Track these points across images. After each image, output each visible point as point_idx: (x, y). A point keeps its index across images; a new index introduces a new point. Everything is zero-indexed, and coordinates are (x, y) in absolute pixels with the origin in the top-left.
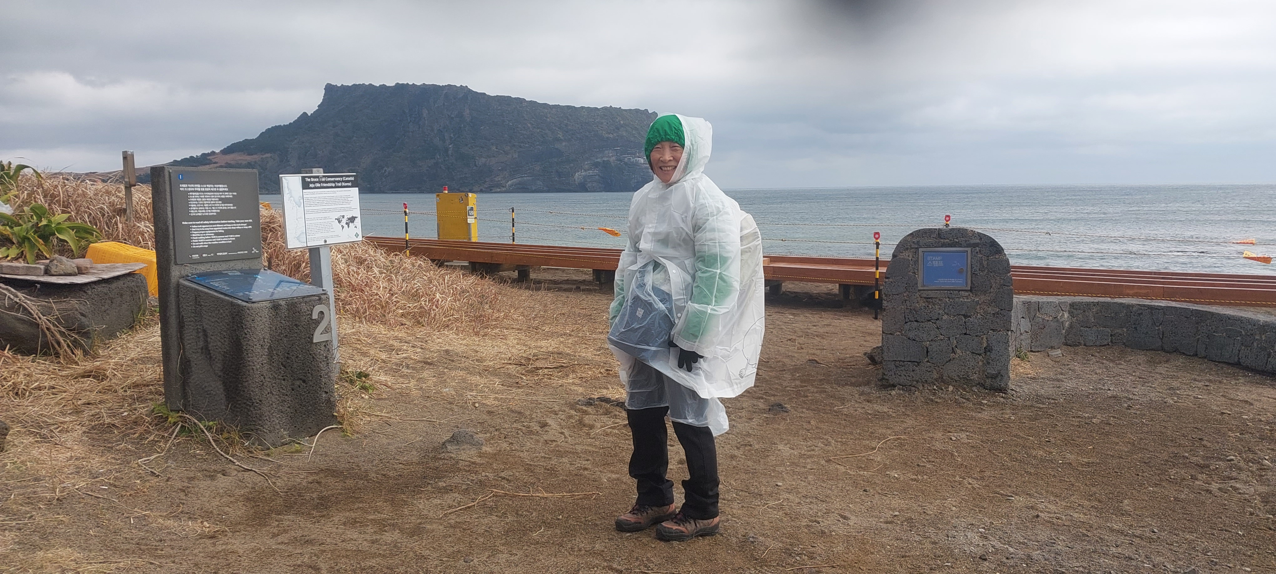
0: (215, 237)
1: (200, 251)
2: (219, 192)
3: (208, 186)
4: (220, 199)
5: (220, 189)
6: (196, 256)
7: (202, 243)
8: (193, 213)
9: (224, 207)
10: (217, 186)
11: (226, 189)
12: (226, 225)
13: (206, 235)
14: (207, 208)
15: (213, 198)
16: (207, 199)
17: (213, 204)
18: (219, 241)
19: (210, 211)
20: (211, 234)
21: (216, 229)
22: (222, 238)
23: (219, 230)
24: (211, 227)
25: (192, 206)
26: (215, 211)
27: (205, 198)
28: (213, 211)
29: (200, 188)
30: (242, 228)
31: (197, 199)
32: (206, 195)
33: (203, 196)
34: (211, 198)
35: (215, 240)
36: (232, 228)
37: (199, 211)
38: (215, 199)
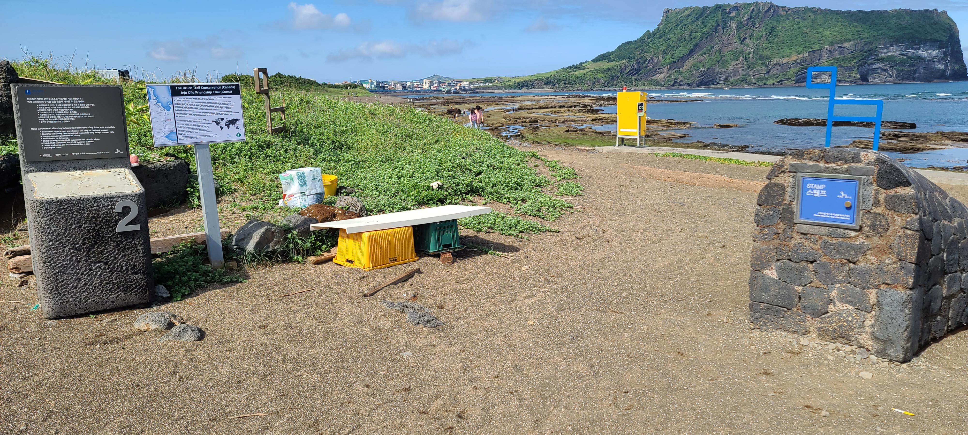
0: (70, 140)
2: (73, 103)
3: (59, 99)
4: (74, 110)
5: (74, 102)
6: (48, 156)
7: (55, 145)
8: (43, 121)
9: (80, 116)
10: (71, 99)
11: (81, 101)
12: (83, 131)
13: (60, 138)
14: (60, 117)
15: (66, 108)
16: (59, 110)
17: (66, 113)
18: (75, 143)
19: (63, 119)
20: (65, 138)
21: (71, 134)
22: (78, 141)
23: (75, 134)
24: (64, 132)
25: (42, 115)
26: (69, 119)
27: (56, 109)
28: (67, 119)
29: (51, 100)
30: (103, 133)
31: (48, 110)
32: (58, 106)
33: (55, 107)
34: (64, 109)
35: (70, 142)
36: (90, 133)
37: (50, 119)
38: (69, 110)
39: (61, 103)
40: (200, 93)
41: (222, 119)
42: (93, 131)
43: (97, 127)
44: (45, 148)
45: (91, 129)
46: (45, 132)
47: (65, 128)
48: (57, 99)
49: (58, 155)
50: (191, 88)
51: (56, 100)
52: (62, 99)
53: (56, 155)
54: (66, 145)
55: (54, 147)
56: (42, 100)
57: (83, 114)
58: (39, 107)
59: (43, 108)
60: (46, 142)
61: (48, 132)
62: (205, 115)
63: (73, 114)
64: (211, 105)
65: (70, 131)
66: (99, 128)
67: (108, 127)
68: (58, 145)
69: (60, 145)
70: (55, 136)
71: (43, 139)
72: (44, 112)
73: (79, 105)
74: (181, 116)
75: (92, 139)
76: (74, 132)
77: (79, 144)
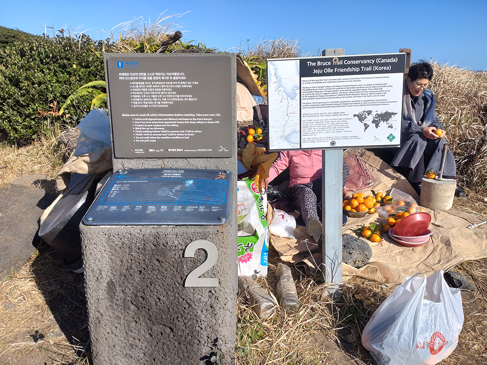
0: (166, 131)
1: (146, 146)
2: (173, 80)
3: (157, 74)
4: (174, 89)
5: (174, 78)
6: (139, 151)
7: (148, 138)
8: (136, 104)
9: (179, 98)
10: (170, 74)
11: (182, 78)
12: (182, 119)
13: (154, 128)
14: (156, 99)
15: (164, 88)
16: (156, 89)
17: (164, 94)
18: (172, 136)
19: (159, 103)
20: (160, 129)
21: (168, 123)
22: (175, 133)
23: (172, 124)
24: (160, 121)
25: (136, 96)
26: (166, 102)
27: (152, 88)
28: (164, 103)
29: (147, 76)
30: (206, 122)
31: (142, 89)
32: (154, 84)
33: (151, 86)
34: (161, 88)
35: (166, 135)
36: (191, 122)
37: (144, 103)
38: (167, 89)
39: (159, 81)
40: (342, 70)
41: (369, 113)
42: (194, 119)
43: (199, 115)
44: (137, 141)
45: (192, 117)
46: (138, 119)
47: (161, 115)
48: (153, 74)
49: (152, 150)
50: (329, 63)
51: (153, 76)
52: (159, 74)
53: (150, 150)
54: (162, 138)
55: (147, 139)
56: (136, 76)
57: (183, 96)
58: (132, 85)
59: (137, 86)
60: (138, 133)
61: (141, 119)
62: (343, 105)
63: (172, 96)
64: (356, 89)
65: (167, 119)
66: (201, 115)
67: (212, 115)
68: (152, 138)
69: (154, 138)
70: (149, 126)
71: (136, 128)
72: (138, 93)
73: (179, 83)
74: (309, 106)
75: (193, 132)
76: (172, 121)
77: (176, 138)
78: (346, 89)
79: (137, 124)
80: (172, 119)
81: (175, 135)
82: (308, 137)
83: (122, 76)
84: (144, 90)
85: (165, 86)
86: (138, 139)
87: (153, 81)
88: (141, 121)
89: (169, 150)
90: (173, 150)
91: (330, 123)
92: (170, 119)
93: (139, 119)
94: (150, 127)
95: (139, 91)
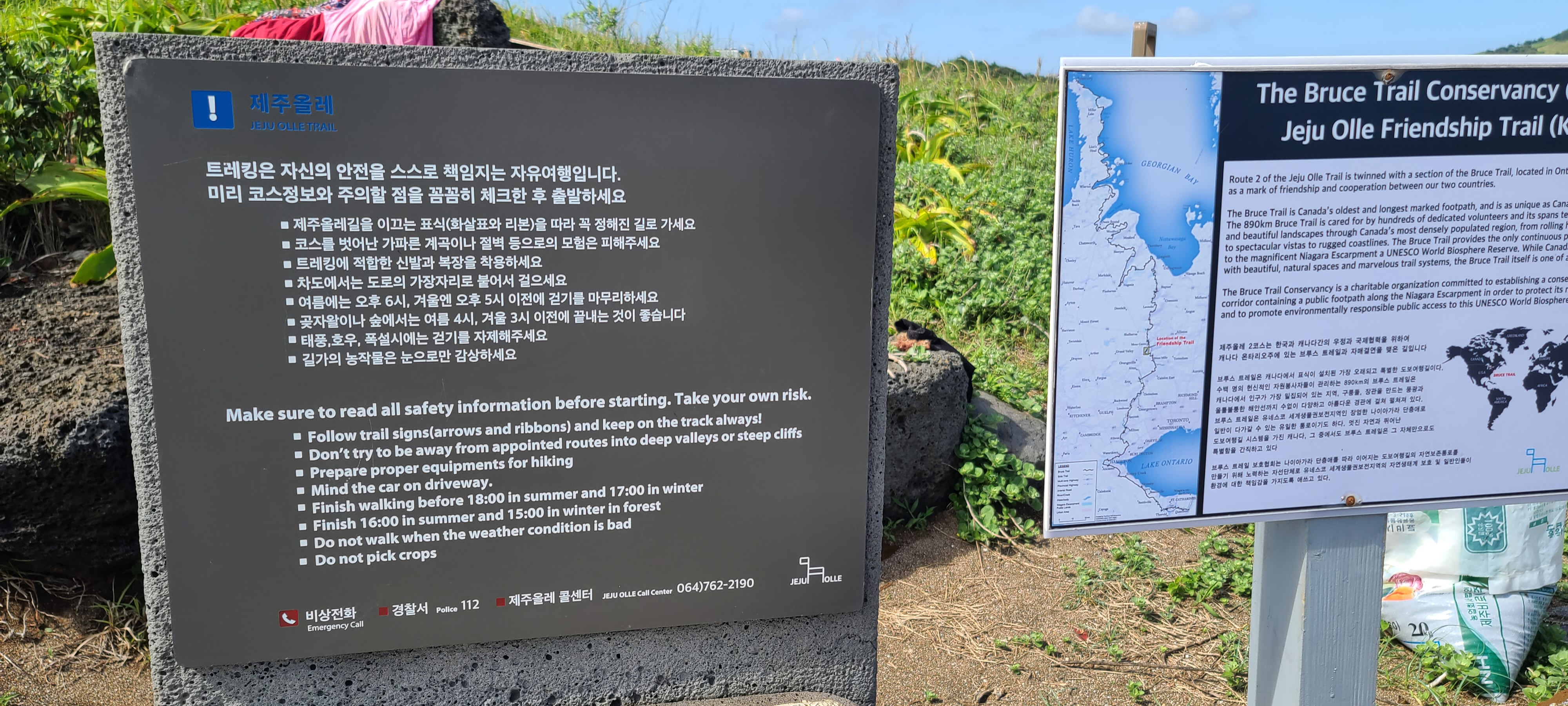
2: (549, 210)
3: (451, 170)
4: (554, 261)
5: (559, 196)
6: (334, 620)
7: (392, 538)
8: (316, 347)
9: (586, 308)
10: (534, 173)
11: (605, 196)
12: (595, 426)
13: (431, 485)
14: (444, 319)
15: (495, 252)
16: (444, 262)
17: (493, 290)
18: (536, 522)
19: (464, 337)
20: (466, 484)
21: (513, 448)
22: (555, 504)
23: (538, 454)
24: (466, 440)
25: (319, 302)
26: (506, 336)
27: (424, 251)
28: (494, 336)
29: (388, 183)
30: (727, 437)
31: (359, 262)
32: (437, 233)
33: (415, 242)
34: (478, 253)
35: (500, 516)
36: (646, 440)
37: (371, 339)
38: (511, 261)
39: (463, 210)
40: (1412, 130)
41: (1517, 338)
42: (663, 422)
43: (693, 399)
44: (321, 560)
45: (653, 412)
46: (330, 436)
47: (476, 406)
48: (430, 171)
49: (410, 610)
50: (1359, 95)
51: (425, 186)
52: (468, 173)
53: (398, 610)
54: (474, 535)
55: (383, 548)
56: (319, 182)
57: (606, 297)
58: (293, 234)
59: (328, 244)
60: (330, 517)
61: (351, 437)
62: (1404, 301)
63: (540, 298)
64: (1467, 223)
65: (507, 430)
66: (705, 399)
67: (764, 397)
68: (416, 536)
69: (427, 538)
70: (398, 471)
71: (315, 490)
72: (332, 282)
73: (585, 224)
74: (1254, 308)
75: (653, 490)
76: (535, 437)
77: (559, 528)
78: (1426, 224)
79: (321, 464)
80: (537, 428)
81: (553, 512)
82: (1239, 458)
83: (229, 181)
84: (371, 263)
85: (499, 242)
86: (326, 551)
87: (427, 209)
88: (345, 444)
89: (515, 600)
90: (538, 600)
91: (1340, 389)
92: (525, 428)
93: (340, 437)
94: (405, 478)
95: (339, 273)
